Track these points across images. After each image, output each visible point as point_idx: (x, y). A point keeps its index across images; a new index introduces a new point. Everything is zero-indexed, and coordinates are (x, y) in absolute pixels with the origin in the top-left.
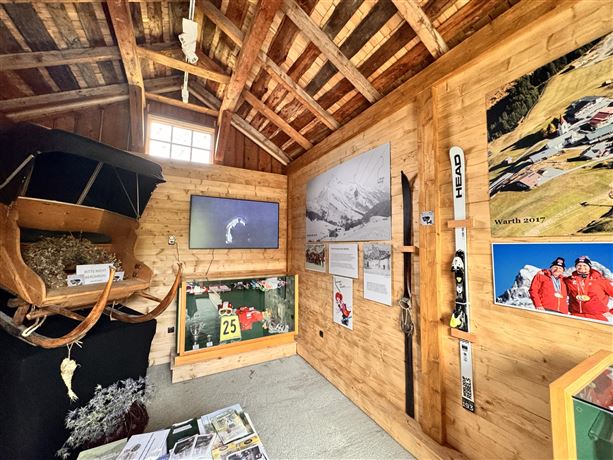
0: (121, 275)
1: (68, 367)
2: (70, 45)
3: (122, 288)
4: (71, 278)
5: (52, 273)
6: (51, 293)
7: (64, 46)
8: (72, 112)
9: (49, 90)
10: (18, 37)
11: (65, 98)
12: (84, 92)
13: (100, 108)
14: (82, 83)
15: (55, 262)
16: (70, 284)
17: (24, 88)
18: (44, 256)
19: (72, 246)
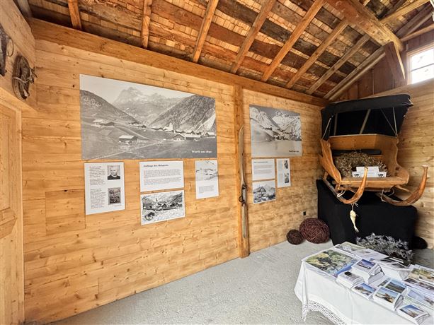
0: (384, 174)
1: (353, 214)
2: (344, 52)
3: (383, 182)
4: (354, 173)
5: (346, 170)
6: (345, 179)
7: (342, 54)
8: (355, 82)
9: (342, 78)
10: (325, 66)
11: (350, 77)
12: (359, 68)
13: (371, 70)
14: (356, 64)
15: (347, 165)
16: (354, 176)
17: (332, 84)
18: (342, 162)
19: (355, 157)
